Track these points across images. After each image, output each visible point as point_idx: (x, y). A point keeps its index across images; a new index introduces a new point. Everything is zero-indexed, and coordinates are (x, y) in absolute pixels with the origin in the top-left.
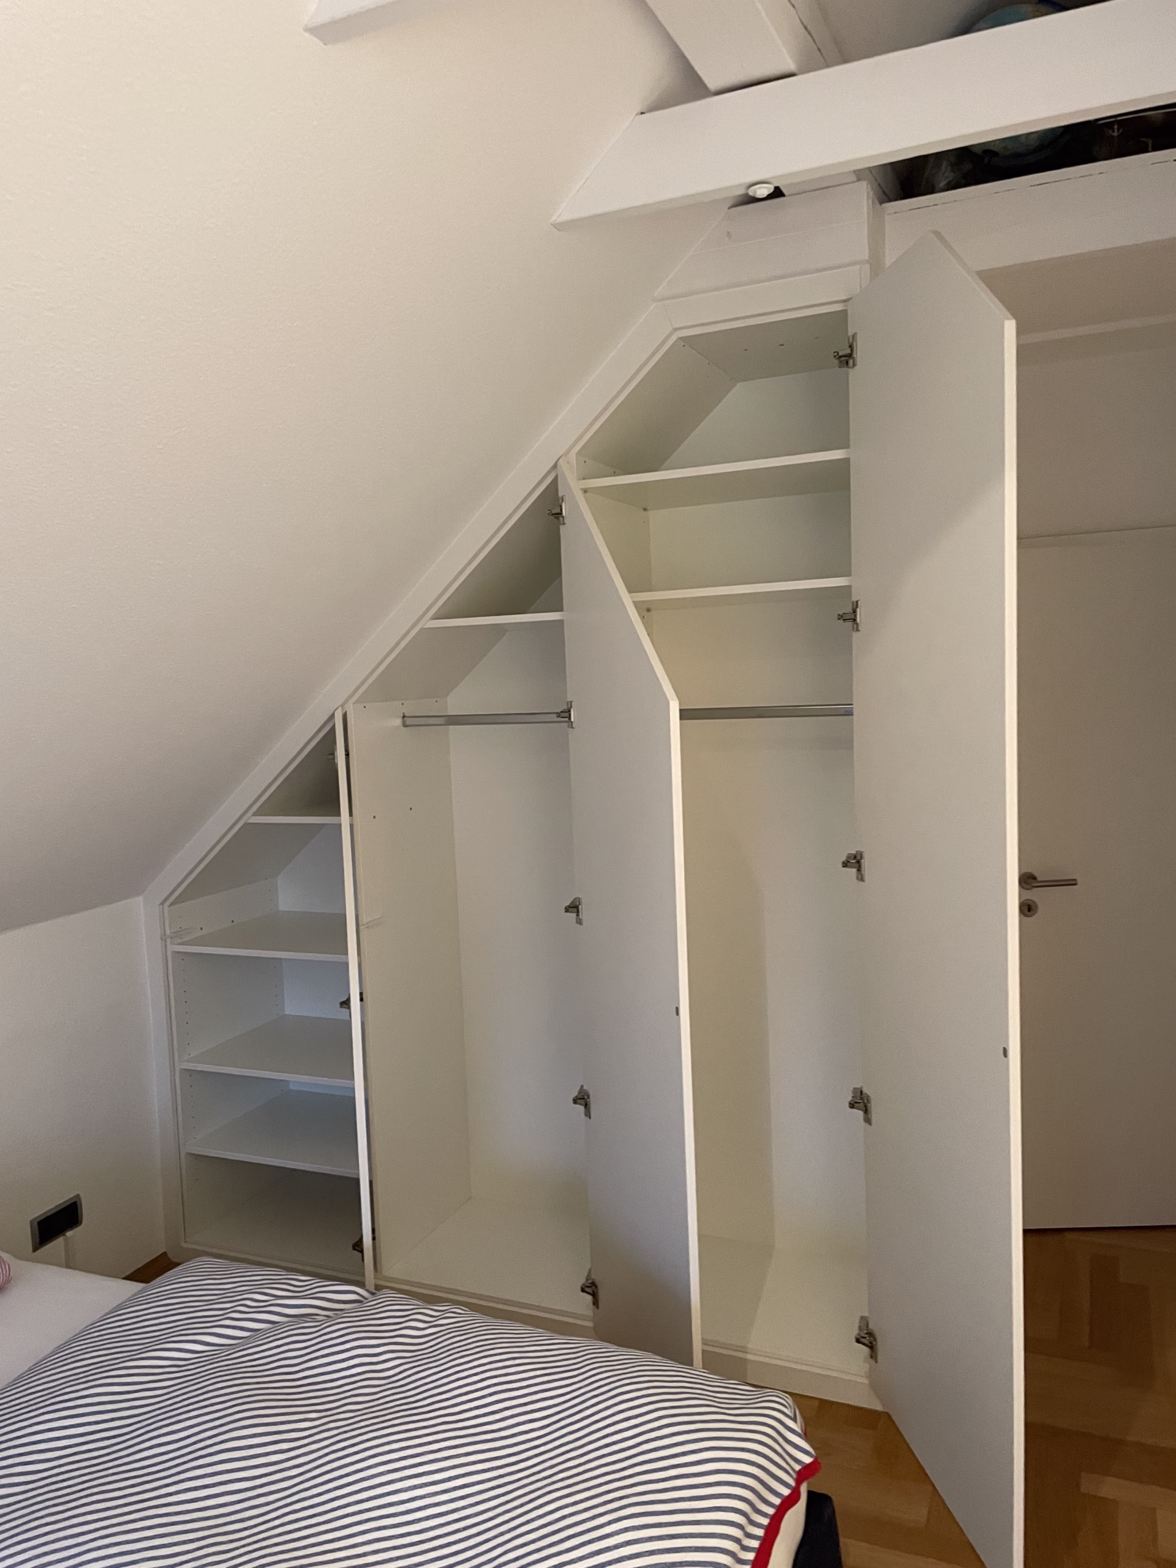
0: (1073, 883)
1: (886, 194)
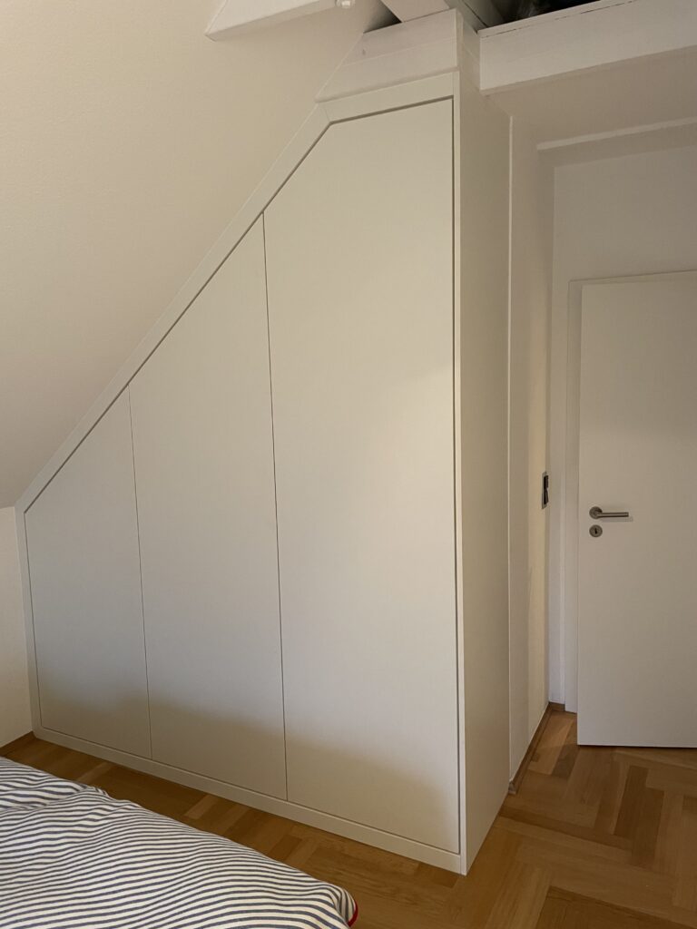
0: (625, 515)
1: (484, 24)
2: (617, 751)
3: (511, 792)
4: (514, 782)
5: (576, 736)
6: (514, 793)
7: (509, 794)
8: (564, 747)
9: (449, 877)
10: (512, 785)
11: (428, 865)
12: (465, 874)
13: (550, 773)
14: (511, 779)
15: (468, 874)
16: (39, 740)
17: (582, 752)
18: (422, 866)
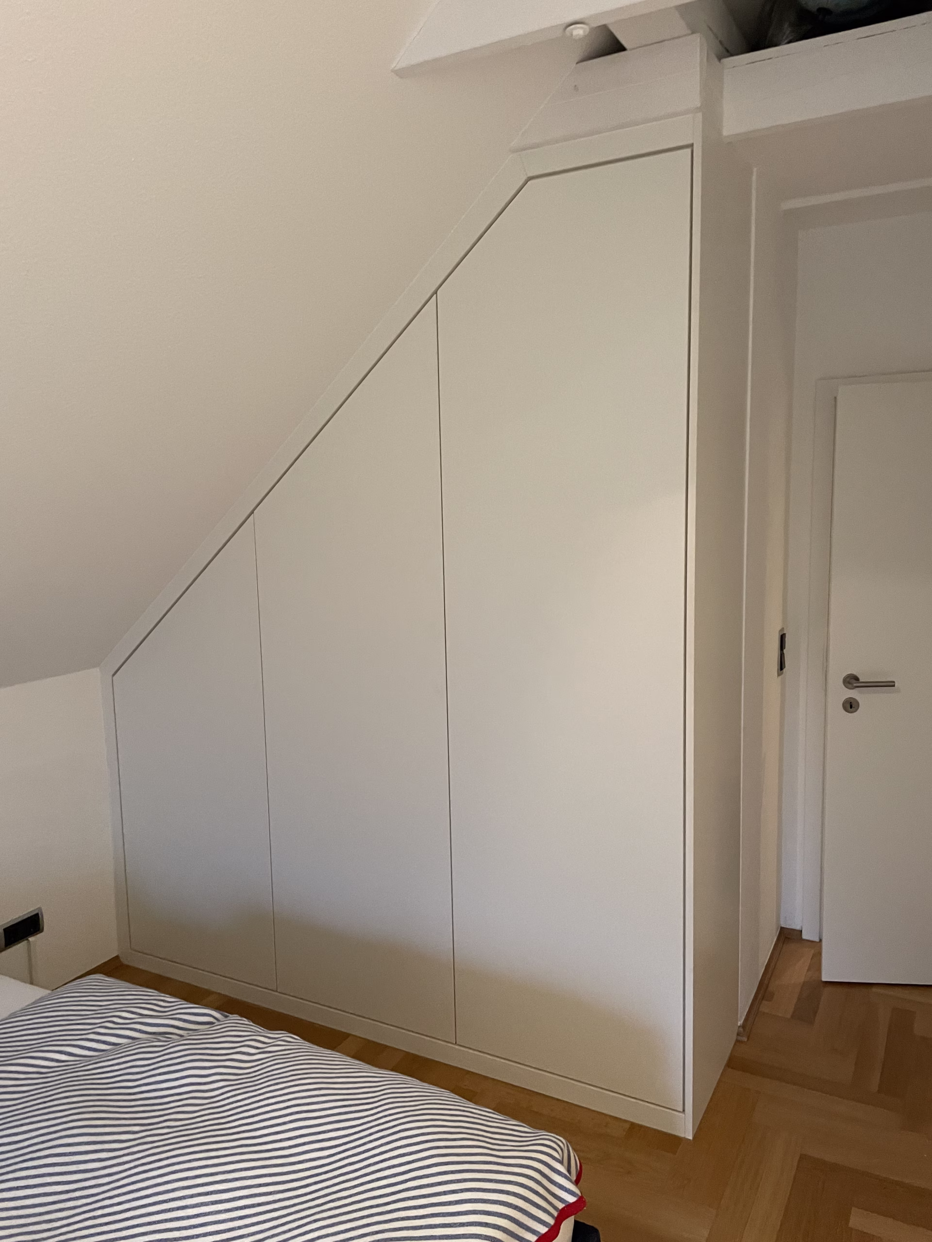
0: (891, 684)
1: (728, 51)
2: (874, 990)
3: (740, 1038)
4: (743, 1026)
5: (819, 969)
6: (745, 1039)
7: (737, 1041)
8: (804, 983)
9: (671, 1142)
10: (741, 1029)
11: (641, 1126)
12: (691, 1138)
13: (789, 1016)
14: (740, 1023)
15: (694, 1138)
16: (128, 967)
17: (828, 990)
18: (634, 1128)
